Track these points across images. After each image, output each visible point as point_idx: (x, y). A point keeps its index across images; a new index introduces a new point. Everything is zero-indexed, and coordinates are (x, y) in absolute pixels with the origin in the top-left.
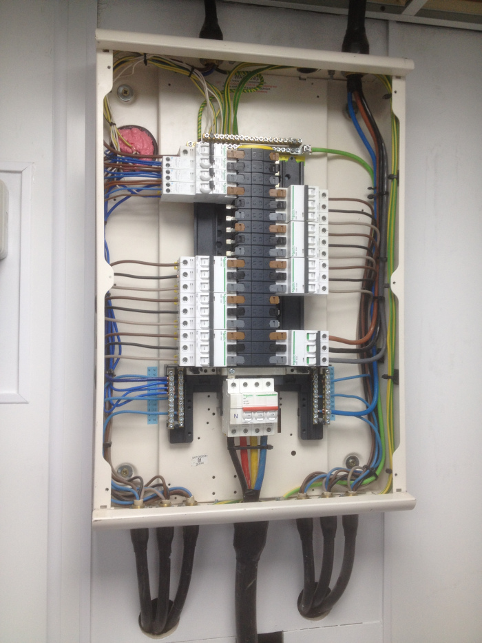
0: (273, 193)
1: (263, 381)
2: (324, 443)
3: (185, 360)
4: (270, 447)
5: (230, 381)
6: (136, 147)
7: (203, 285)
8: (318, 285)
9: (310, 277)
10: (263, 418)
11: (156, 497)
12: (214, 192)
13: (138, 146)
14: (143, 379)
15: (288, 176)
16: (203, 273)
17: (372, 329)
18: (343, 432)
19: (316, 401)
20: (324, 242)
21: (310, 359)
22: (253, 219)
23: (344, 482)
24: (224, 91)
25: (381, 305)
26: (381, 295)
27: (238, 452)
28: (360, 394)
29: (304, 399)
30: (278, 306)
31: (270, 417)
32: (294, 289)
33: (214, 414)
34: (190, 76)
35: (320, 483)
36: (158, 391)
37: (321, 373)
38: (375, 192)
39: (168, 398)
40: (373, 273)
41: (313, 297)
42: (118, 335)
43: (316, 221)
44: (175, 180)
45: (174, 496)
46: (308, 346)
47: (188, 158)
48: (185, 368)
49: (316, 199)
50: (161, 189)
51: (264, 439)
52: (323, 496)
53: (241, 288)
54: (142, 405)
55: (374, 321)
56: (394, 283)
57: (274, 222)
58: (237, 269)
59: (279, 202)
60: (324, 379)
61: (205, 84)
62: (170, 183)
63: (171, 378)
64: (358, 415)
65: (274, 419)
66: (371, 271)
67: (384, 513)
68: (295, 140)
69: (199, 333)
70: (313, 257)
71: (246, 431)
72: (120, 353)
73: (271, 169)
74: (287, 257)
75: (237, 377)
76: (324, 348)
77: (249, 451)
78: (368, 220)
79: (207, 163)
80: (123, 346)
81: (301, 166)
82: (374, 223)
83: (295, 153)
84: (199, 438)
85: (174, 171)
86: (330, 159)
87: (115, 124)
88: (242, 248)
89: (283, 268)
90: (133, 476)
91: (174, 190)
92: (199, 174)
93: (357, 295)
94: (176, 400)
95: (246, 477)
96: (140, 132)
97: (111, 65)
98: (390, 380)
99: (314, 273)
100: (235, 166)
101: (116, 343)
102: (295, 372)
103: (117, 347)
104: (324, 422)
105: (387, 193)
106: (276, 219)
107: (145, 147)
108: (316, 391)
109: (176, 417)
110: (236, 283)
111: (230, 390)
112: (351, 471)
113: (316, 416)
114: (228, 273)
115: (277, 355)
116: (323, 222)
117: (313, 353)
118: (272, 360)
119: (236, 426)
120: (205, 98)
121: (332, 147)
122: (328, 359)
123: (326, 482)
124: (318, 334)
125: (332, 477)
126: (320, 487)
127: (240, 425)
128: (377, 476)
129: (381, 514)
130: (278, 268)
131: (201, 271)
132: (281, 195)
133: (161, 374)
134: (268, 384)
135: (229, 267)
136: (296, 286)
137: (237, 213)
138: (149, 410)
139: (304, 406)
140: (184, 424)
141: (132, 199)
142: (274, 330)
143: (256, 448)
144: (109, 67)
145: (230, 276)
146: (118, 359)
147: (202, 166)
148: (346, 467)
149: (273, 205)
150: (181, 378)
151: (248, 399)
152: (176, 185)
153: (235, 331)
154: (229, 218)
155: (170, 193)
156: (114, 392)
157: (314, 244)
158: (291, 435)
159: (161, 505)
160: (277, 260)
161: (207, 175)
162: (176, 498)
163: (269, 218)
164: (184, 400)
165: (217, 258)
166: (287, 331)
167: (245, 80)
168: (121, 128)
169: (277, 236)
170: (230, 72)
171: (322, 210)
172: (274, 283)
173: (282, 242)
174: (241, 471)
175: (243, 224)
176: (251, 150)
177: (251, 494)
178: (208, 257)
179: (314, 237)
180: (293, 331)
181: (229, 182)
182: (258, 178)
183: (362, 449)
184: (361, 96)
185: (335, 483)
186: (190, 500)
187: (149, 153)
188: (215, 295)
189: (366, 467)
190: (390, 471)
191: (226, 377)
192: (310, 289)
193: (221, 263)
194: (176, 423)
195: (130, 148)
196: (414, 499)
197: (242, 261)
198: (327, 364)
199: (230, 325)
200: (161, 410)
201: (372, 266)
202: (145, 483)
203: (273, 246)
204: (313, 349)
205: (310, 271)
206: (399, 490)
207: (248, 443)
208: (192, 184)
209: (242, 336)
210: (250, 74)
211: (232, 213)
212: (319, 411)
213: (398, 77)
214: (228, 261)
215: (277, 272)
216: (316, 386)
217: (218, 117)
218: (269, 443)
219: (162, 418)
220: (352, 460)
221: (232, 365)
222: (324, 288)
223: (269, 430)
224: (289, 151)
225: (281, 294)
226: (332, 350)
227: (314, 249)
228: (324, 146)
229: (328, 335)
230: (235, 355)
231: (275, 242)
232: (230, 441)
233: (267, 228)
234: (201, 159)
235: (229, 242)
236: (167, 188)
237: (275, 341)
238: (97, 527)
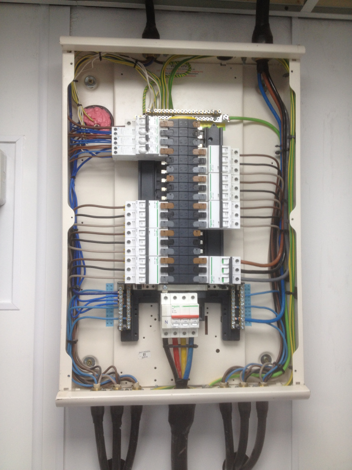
0: (195, 152)
1: (188, 296)
2: (242, 343)
3: (129, 279)
4: (196, 346)
5: (163, 295)
6: (97, 121)
7: (141, 222)
8: (232, 221)
9: (224, 215)
10: (188, 324)
11: (110, 382)
12: (149, 152)
13: (99, 120)
14: (100, 293)
15: (211, 139)
16: (141, 213)
17: (280, 255)
18: (257, 335)
19: (233, 311)
20: (236, 188)
21: (224, 279)
22: (180, 172)
23: (257, 375)
24: (161, 77)
25: (286, 236)
26: (286, 228)
27: (171, 350)
28: (272, 306)
29: (225, 309)
30: (200, 238)
31: (193, 323)
32: (211, 225)
33: (155, 319)
34: (134, 67)
35: (238, 375)
36: (113, 302)
37: (238, 289)
38: (281, 149)
39: (118, 307)
40: (279, 212)
41: (230, 231)
42: (83, 260)
43: (229, 172)
44: (121, 144)
45: (125, 382)
46: (223, 268)
47: (131, 127)
48: (132, 285)
49: (229, 155)
50: (111, 152)
51: (191, 340)
52: (240, 385)
53: (172, 224)
54: (102, 312)
55: (281, 249)
56: (292, 219)
57: (197, 174)
58: (169, 210)
59: (201, 159)
60: (239, 294)
61: (146, 73)
62: (117, 147)
63: (121, 292)
64: (269, 322)
65: (196, 325)
66: (278, 210)
68: (216, 111)
69: (138, 259)
70: (227, 200)
71: (175, 333)
72: (85, 274)
73: (194, 134)
74: (207, 200)
75: (169, 292)
76: (237, 270)
77: (180, 349)
78: (275, 171)
79: (144, 131)
80: (87, 268)
81: (220, 131)
82: (279, 173)
83: (216, 121)
84: (144, 338)
85: (120, 138)
86: (245, 125)
87: (81, 105)
88: (172, 194)
89: (204, 209)
90: (95, 365)
91: (120, 152)
92: (138, 139)
93: (269, 229)
94: (125, 310)
95: (177, 369)
96: (100, 110)
97: (73, 62)
98: (291, 296)
99: (228, 212)
100: (166, 133)
101: (82, 266)
102: (217, 288)
103: (83, 269)
104: (239, 327)
105: (289, 149)
106: (198, 172)
107: (104, 121)
108: (233, 303)
109: (125, 322)
110: (167, 220)
111: (163, 302)
112: (263, 366)
113: (233, 323)
114: (161, 213)
115: (200, 275)
116: (235, 173)
117: (227, 274)
118: (195, 279)
119: (168, 329)
120: (147, 82)
121: (247, 115)
122: (240, 278)
123: (242, 375)
124: (231, 260)
125: (247, 370)
126: (239, 378)
127: (171, 329)
128: (284, 372)
130: (200, 209)
131: (140, 212)
132: (202, 153)
133: (115, 288)
134: (193, 297)
135: (162, 209)
136: (213, 222)
137: (168, 167)
138: (107, 316)
139: (225, 314)
140: (131, 327)
141: (93, 159)
142: (197, 256)
143: (184, 347)
144: (71, 64)
145: (163, 216)
146: (83, 278)
147: (140, 134)
148: (261, 363)
149: (196, 161)
150: (129, 292)
151: (175, 309)
152: (122, 148)
153: (167, 257)
154: (163, 172)
155: (117, 154)
156: (81, 303)
157: (227, 190)
158: (216, 336)
159: (113, 388)
160: (199, 203)
161: (144, 140)
162: (126, 383)
163: (192, 171)
164: (131, 309)
165: (152, 202)
166: (207, 257)
167: (176, 68)
168: (87, 108)
169: (199, 184)
170: (165, 62)
171: (234, 164)
172: (197, 220)
173: (203, 189)
174: (174, 365)
175: (172, 176)
176: (179, 120)
177: (181, 382)
178: (145, 201)
179: (227, 185)
180: (211, 257)
181: (162, 145)
182: (184, 141)
183: (273, 349)
184: (268, 76)
185: (250, 375)
186: (136, 385)
187: (106, 125)
188: (150, 230)
189: (275, 364)
190: (291, 367)
191: (161, 292)
192: (224, 225)
193: (155, 207)
194: (125, 326)
195: (93, 122)
196: (309, 391)
197: (172, 204)
198: (239, 282)
199: (163, 252)
200: (115, 316)
201: (278, 206)
202: (103, 371)
203: (197, 192)
204: (227, 271)
205: (224, 210)
206: (298, 383)
207: (179, 343)
208: (134, 147)
209: (172, 261)
210: (180, 63)
211: (164, 167)
212: (236, 319)
213: (294, 60)
214: (161, 204)
215: (199, 211)
216: (233, 299)
217: (157, 97)
218: (195, 343)
219: (116, 322)
220: (266, 357)
221: (164, 283)
222: (237, 224)
223: (193, 333)
224: (212, 119)
225: (202, 228)
226: (243, 271)
227: (227, 194)
228: (240, 115)
229: (240, 260)
230: (167, 275)
231: (197, 189)
232: (165, 341)
233: (191, 178)
234: (140, 128)
235: (164, 189)
236: (115, 150)
237: (198, 265)
238: (60, 404)
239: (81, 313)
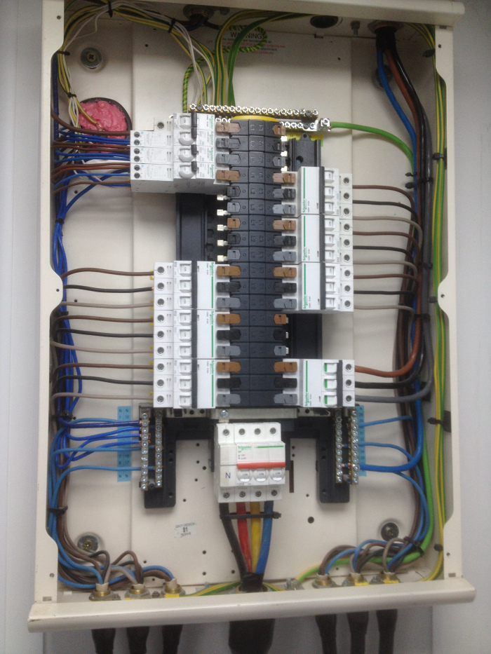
0: (277, 178)
1: (266, 427)
2: (352, 506)
3: (161, 399)
4: (277, 515)
5: (221, 427)
6: (102, 124)
7: (183, 300)
8: (340, 299)
9: (328, 288)
10: (266, 477)
11: (125, 580)
12: (198, 176)
13: (106, 124)
14: (108, 424)
15: (300, 159)
16: (183, 283)
17: (413, 357)
18: (377, 491)
19: (339, 453)
20: (347, 242)
21: (328, 398)
22: (251, 212)
23: (379, 560)
24: (215, 51)
25: (425, 325)
26: (424, 312)
27: (234, 523)
28: (399, 441)
29: (324, 449)
30: (286, 327)
31: (274, 476)
32: (306, 304)
33: (204, 468)
34: (170, 31)
35: (346, 560)
36: (131, 440)
37: (346, 415)
38: (415, 179)
39: (140, 449)
40: (414, 283)
41: (333, 315)
42: (78, 366)
43: (335, 214)
44: (147, 161)
45: (151, 578)
46: (326, 380)
47: (164, 132)
48: (164, 410)
49: (336, 184)
50: (129, 175)
51: (269, 504)
52: (350, 582)
53: (236, 303)
54: (112, 458)
55: (416, 345)
56: (442, 296)
57: (279, 217)
58: (231, 278)
59: (286, 190)
60: (350, 422)
61: (190, 42)
62: (140, 165)
63: (145, 423)
64: (397, 470)
65: (280, 479)
66: (411, 281)
67: (431, 607)
68: (309, 112)
69: (178, 364)
70: (332, 261)
71: (243, 495)
72: (80, 391)
73: (275, 147)
74: (297, 262)
75: (232, 421)
76: (349, 382)
77: (249, 520)
78: (407, 215)
79: (188, 138)
80: (84, 381)
81: (316, 148)
82: (414, 217)
83: (309, 130)
84: (185, 500)
85: (145, 150)
86: (355, 138)
87: (75, 96)
88: (237, 251)
89: (293, 278)
90: (98, 550)
91: (145, 175)
92: (177, 152)
93: (393, 313)
94: (152, 452)
95: (244, 556)
96: (108, 106)
97: (62, 14)
98: (439, 425)
99: (334, 283)
100: (225, 144)
101: (76, 378)
102: (311, 414)
103: (76, 382)
104: (350, 481)
105: (431, 180)
106: (282, 213)
107: (115, 124)
108: (339, 439)
109: (152, 474)
110: (228, 297)
111: (222, 440)
112: (389, 544)
113: (339, 473)
114: (218, 284)
115: (285, 392)
116: (345, 216)
117: (332, 390)
118: (278, 399)
119: (230, 488)
120: (191, 60)
121: (358, 122)
122: (353, 397)
123: (354, 560)
124: (340, 365)
125: (362, 552)
126: (347, 565)
127: (234, 488)
128: (422, 552)
129: (427, 608)
130: (285, 278)
131: (181, 281)
132: (288, 181)
133: (135, 415)
134: (273, 431)
135: (219, 276)
136: (308, 300)
137: (230, 204)
138: (120, 463)
139: (324, 457)
140: (163, 483)
141: (97, 190)
142: (280, 358)
143: (257, 517)
144: (59, 18)
145: (221, 288)
146: (77, 398)
147: (181, 143)
148: (381, 539)
149: (278, 193)
150: (159, 422)
151: (243, 452)
152: (148, 168)
153: (229, 361)
154: (221, 213)
155: (139, 179)
156: (72, 442)
157: (332, 245)
158: (308, 495)
159: (131, 592)
160: (284, 266)
161: (188, 154)
162: (153, 580)
163: (272, 211)
164: (163, 451)
165: (203, 266)
166: (297, 361)
167: (239, 37)
168: (85, 102)
169: (284, 235)
170: (222, 27)
171: (343, 200)
172: (280, 296)
173: (290, 242)
174: (238, 548)
175: (237, 220)
176: (249, 121)
177: (251, 580)
178: (190, 262)
179: (333, 236)
180: (305, 360)
181: (218, 164)
182: (257, 158)
183: (403, 515)
184: (395, 57)
185: (367, 561)
186: (171, 584)
187: (119, 130)
188: (199, 313)
189: (407, 540)
190: (439, 548)
191: (217, 421)
192: (328, 305)
193: (208, 272)
194: (152, 482)
195: (95, 125)
196: (473, 589)
197: (237, 268)
198: (352, 404)
199: (221, 353)
200: (135, 465)
201: (412, 274)
202: (113, 559)
203: (279, 248)
204: (333, 385)
205: (327, 280)
206: (452, 575)
207: (248, 510)
208: (169, 167)
209: (237, 367)
210: (246, 29)
211: (223, 205)
212: (343, 465)
213: (443, 27)
214: (218, 268)
215: (284, 282)
216: (339, 433)
217: (208, 86)
218: (275, 509)
219: (135, 474)
220: (389, 529)
221: (224, 406)
222: (348, 303)
223: (274, 493)
224: (301, 126)
225: (289, 311)
226: (358, 385)
227: (333, 251)
228: (348, 121)
229: (353, 365)
230: (229, 393)
231: (281, 242)
232: (223, 508)
233: (271, 224)
234: (181, 133)
235: (221, 243)
236: (135, 172)
237: (281, 374)
238: (35, 628)
239: (74, 459)
